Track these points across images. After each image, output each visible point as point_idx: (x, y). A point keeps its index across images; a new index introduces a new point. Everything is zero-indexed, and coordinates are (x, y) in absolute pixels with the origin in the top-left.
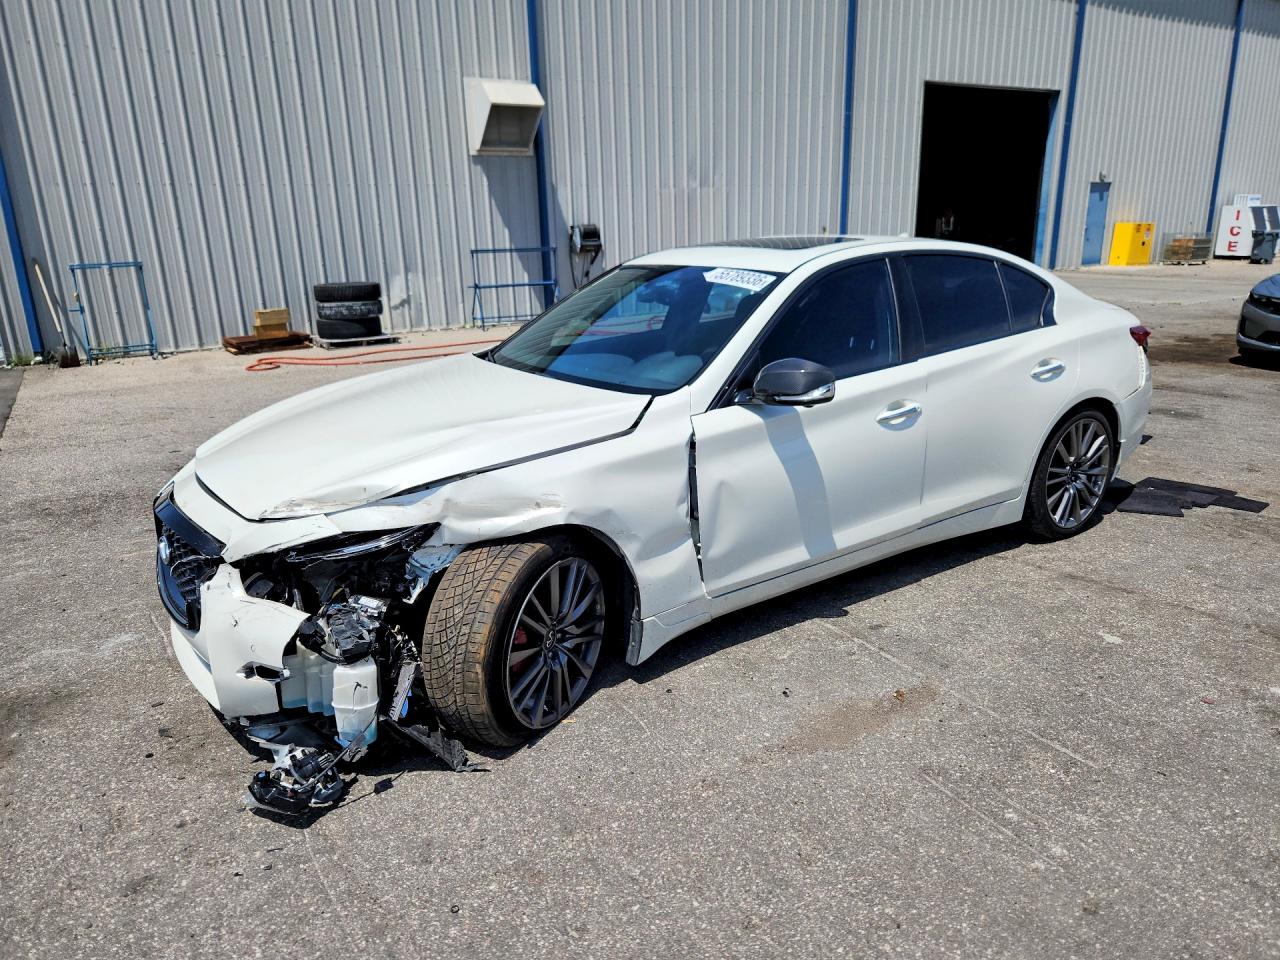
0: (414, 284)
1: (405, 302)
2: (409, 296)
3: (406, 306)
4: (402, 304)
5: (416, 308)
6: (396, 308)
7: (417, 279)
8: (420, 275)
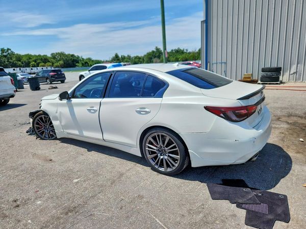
0: (299, 68)
1: (296, 73)
2: (297, 71)
3: (295, 74)
4: (294, 73)
5: (299, 75)
6: (292, 74)
7: (301, 67)
8: (303, 65)
